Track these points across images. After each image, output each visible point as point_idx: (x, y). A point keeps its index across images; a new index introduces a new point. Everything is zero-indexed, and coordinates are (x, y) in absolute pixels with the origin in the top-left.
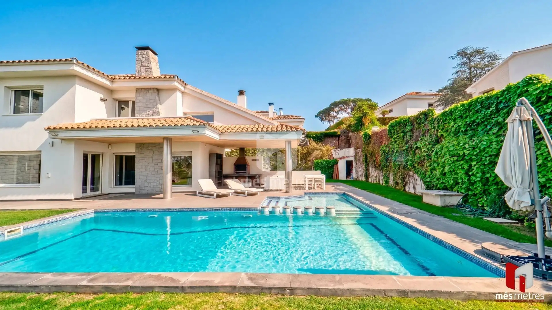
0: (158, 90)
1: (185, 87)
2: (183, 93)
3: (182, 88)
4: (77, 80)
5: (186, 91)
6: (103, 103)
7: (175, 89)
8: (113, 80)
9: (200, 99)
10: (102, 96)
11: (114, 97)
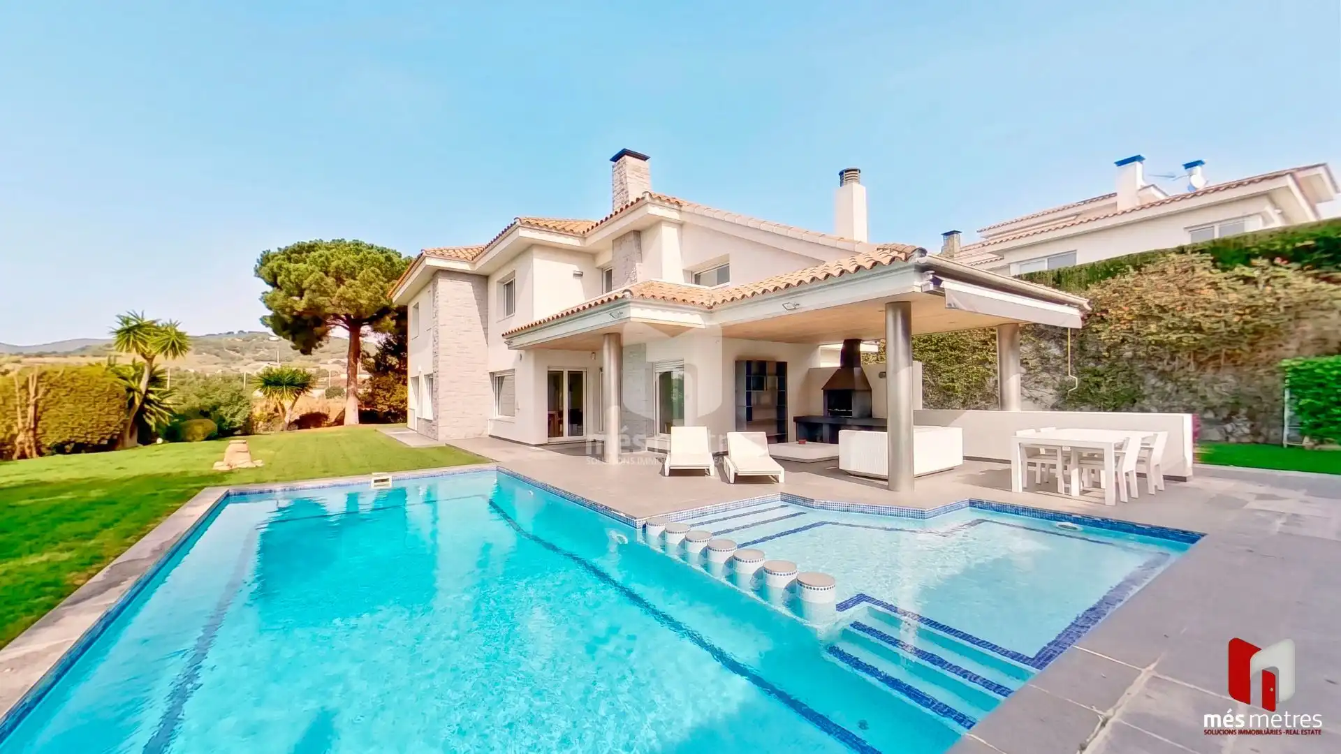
0: (638, 233)
1: (680, 211)
2: (681, 225)
3: (675, 215)
4: (535, 251)
5: (685, 218)
6: (578, 281)
7: (659, 221)
8: (583, 236)
9: (708, 230)
10: (575, 268)
11: (598, 266)
